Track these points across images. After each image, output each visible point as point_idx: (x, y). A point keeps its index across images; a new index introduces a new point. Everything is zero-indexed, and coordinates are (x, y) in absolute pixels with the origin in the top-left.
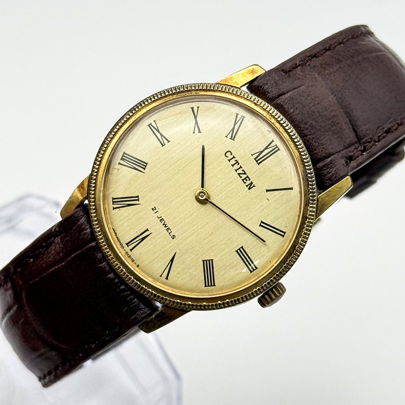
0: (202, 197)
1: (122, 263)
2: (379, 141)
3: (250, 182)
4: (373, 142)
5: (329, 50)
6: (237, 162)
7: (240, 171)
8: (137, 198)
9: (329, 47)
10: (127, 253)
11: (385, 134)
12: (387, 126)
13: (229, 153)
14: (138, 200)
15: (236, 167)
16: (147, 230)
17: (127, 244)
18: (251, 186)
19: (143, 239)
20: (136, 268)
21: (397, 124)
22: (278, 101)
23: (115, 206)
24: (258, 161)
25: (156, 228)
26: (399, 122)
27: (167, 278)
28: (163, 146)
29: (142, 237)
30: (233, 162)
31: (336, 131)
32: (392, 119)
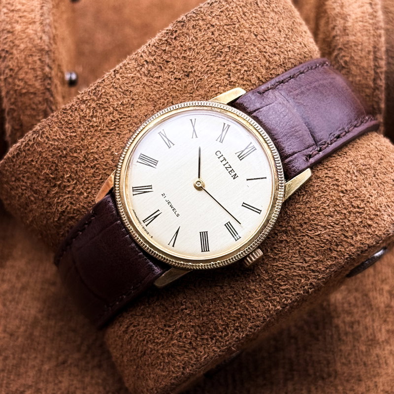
0: (199, 185)
1: (140, 235)
2: (331, 144)
3: (234, 173)
4: (326, 145)
5: (293, 78)
6: (225, 159)
7: (227, 166)
8: (150, 187)
9: (293, 76)
10: (143, 228)
11: (335, 139)
12: (337, 133)
13: (219, 152)
14: (151, 188)
15: (224, 162)
16: (158, 210)
17: (143, 221)
18: (235, 177)
19: (155, 217)
20: (151, 239)
21: (345, 131)
22: (254, 114)
23: (134, 193)
24: (241, 157)
25: (165, 209)
26: (347, 130)
27: (173, 246)
28: (169, 148)
29: (154, 216)
30: (222, 159)
31: (298, 136)
32: (341, 129)
